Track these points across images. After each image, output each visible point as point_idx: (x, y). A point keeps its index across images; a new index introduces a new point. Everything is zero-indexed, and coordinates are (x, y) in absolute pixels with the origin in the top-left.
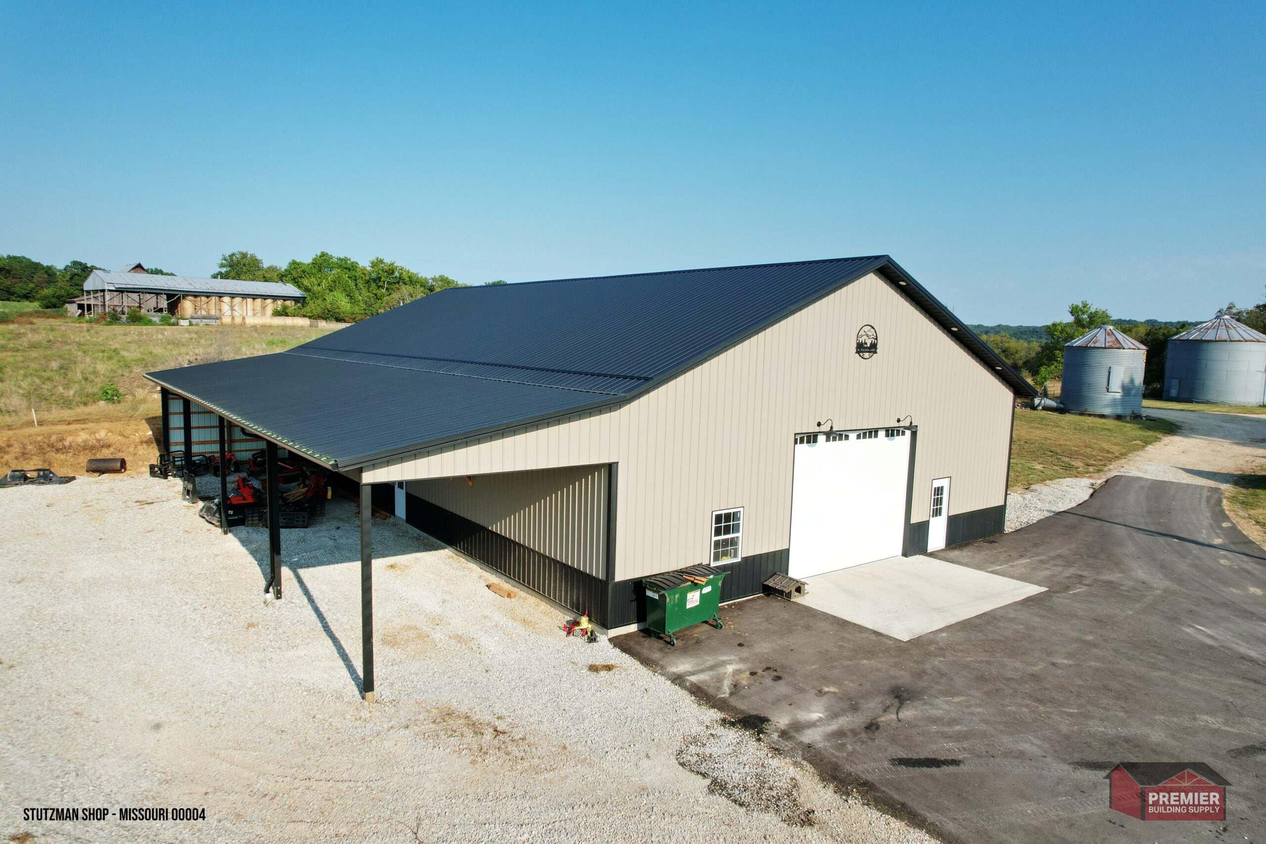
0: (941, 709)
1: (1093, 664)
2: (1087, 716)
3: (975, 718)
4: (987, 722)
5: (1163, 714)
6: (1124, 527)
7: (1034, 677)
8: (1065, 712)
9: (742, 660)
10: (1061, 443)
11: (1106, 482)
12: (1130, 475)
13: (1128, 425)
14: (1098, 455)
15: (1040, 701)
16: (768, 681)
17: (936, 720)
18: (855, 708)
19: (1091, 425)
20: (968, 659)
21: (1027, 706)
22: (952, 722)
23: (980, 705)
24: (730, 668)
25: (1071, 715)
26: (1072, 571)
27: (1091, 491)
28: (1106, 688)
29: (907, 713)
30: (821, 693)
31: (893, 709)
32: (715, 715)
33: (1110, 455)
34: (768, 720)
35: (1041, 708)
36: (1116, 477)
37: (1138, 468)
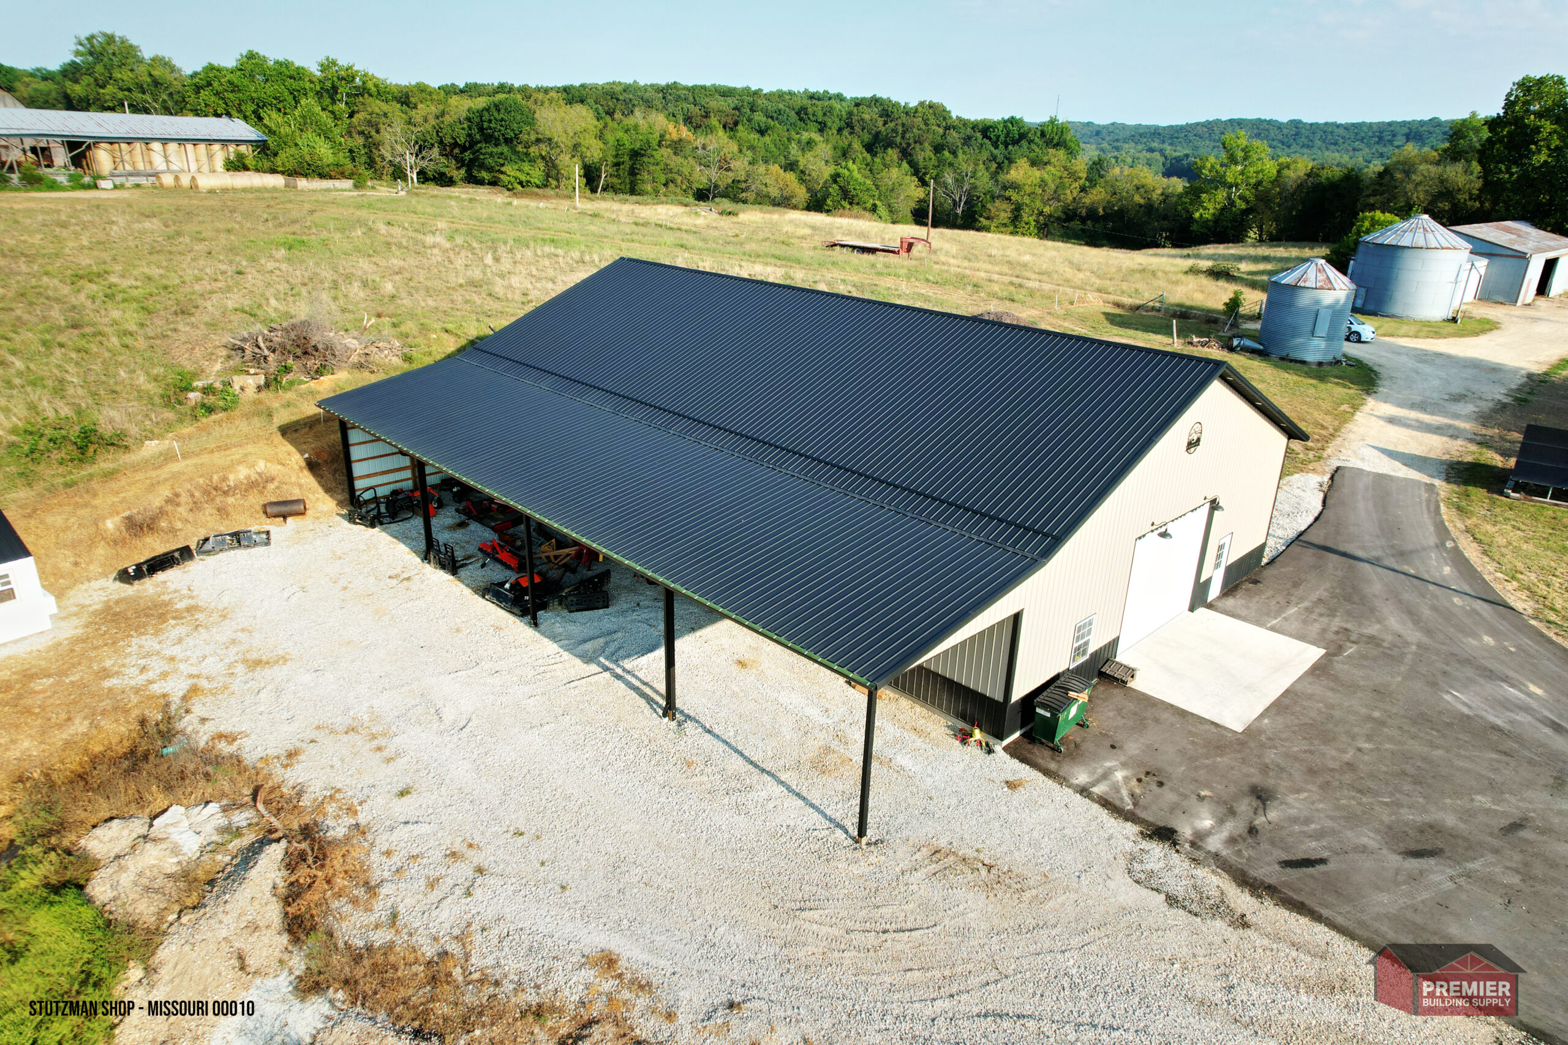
0: (1293, 807)
1: (1388, 746)
2: (1399, 805)
3: (1322, 815)
4: (1332, 818)
5: (1450, 797)
7: (1350, 766)
8: (1382, 802)
9: (1124, 765)
11: (1332, 478)
12: (1351, 466)
15: (1360, 791)
16: (1154, 787)
17: (1295, 820)
18: (1232, 812)
20: (1295, 749)
21: (1353, 798)
22: (1307, 821)
23: (1320, 801)
24: (1119, 775)
25: (1386, 804)
26: (1337, 623)
28: (1404, 773)
29: (1273, 815)
30: (1201, 798)
31: (1260, 811)
32: (1131, 829)
34: (1176, 832)
35: (1364, 800)
36: (1338, 468)
37: (1354, 452)
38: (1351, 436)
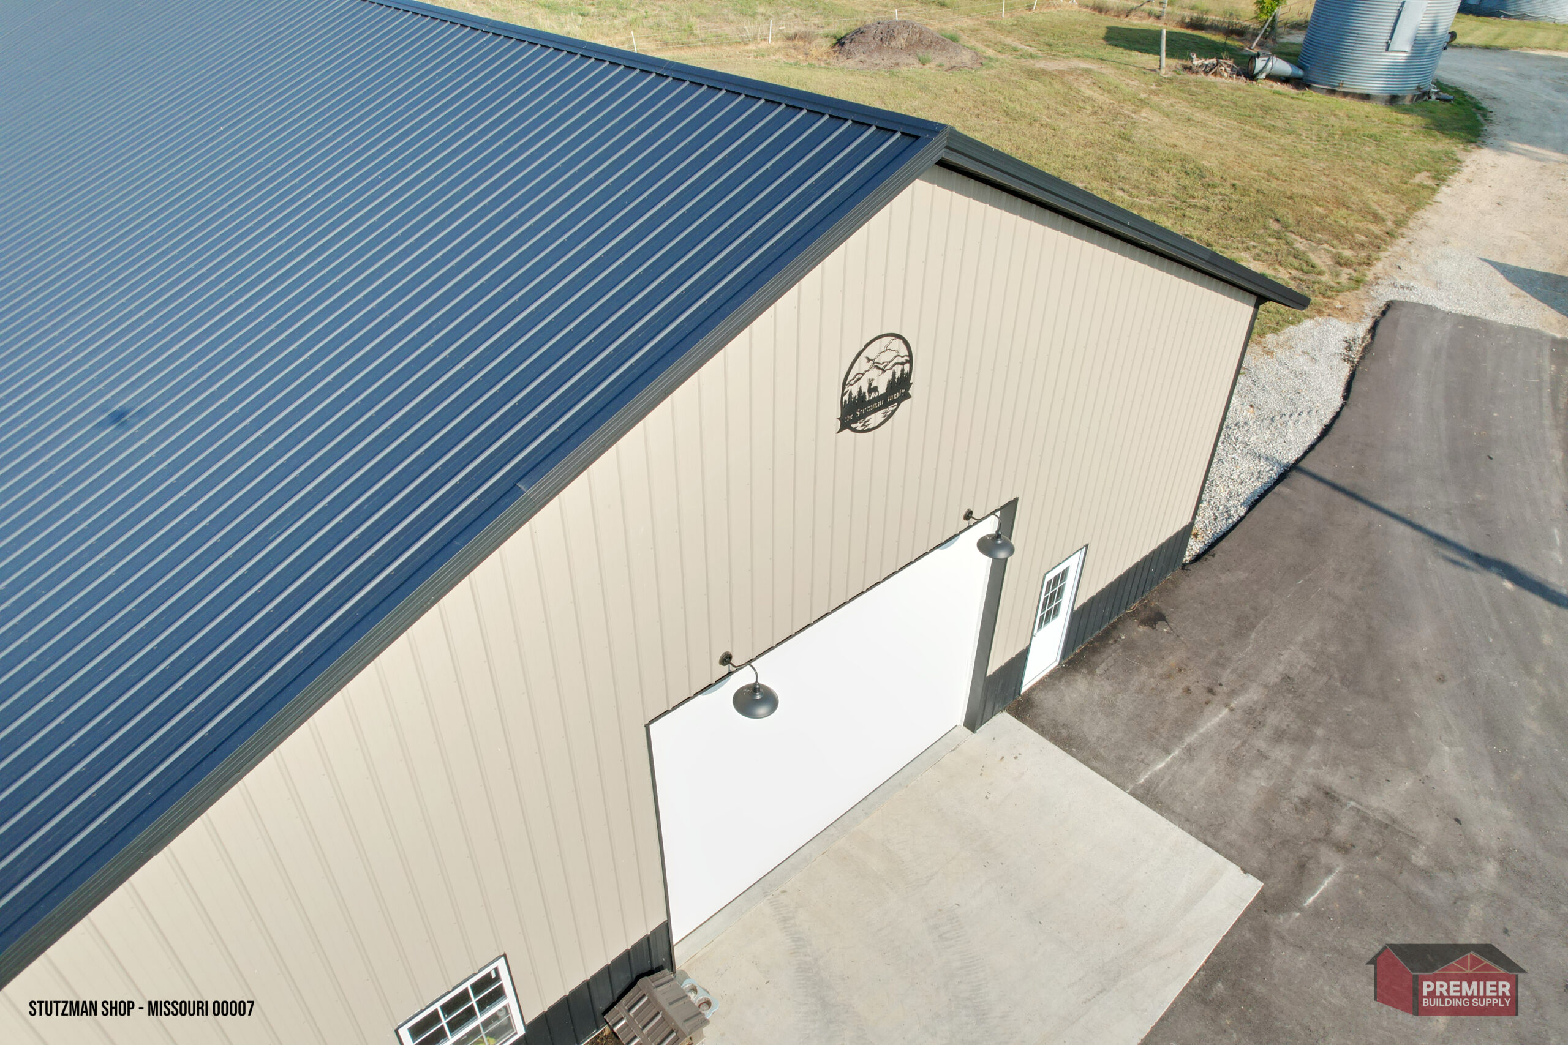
6: (1408, 531)
10: (1298, 189)
11: (1373, 330)
12: (1414, 299)
13: (1407, 119)
14: (1358, 230)
19: (1347, 123)
27: (1346, 370)
33: (1375, 229)
36: (1389, 305)
37: (1425, 268)
38: (1425, 235)
